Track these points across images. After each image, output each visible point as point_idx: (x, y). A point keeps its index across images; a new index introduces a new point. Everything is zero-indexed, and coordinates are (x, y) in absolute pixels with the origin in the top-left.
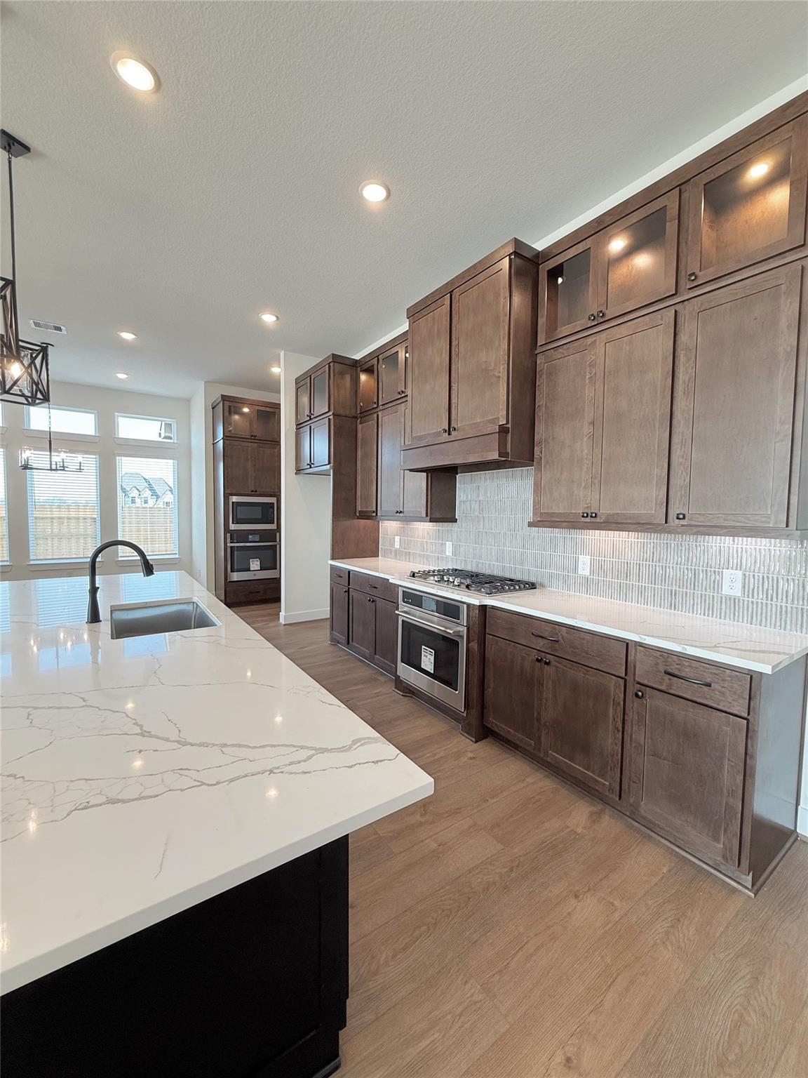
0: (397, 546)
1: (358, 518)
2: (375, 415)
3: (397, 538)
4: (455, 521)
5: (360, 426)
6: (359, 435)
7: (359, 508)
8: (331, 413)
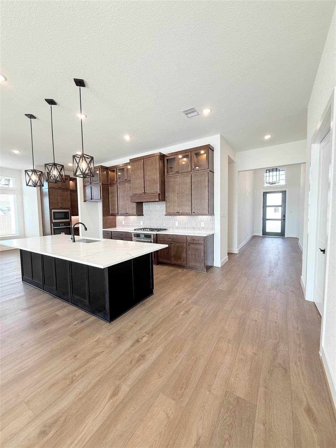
0: (123, 223)
1: (110, 216)
2: (116, 185)
3: (123, 221)
4: (143, 215)
5: (110, 188)
6: (110, 190)
7: (111, 213)
8: (100, 183)
